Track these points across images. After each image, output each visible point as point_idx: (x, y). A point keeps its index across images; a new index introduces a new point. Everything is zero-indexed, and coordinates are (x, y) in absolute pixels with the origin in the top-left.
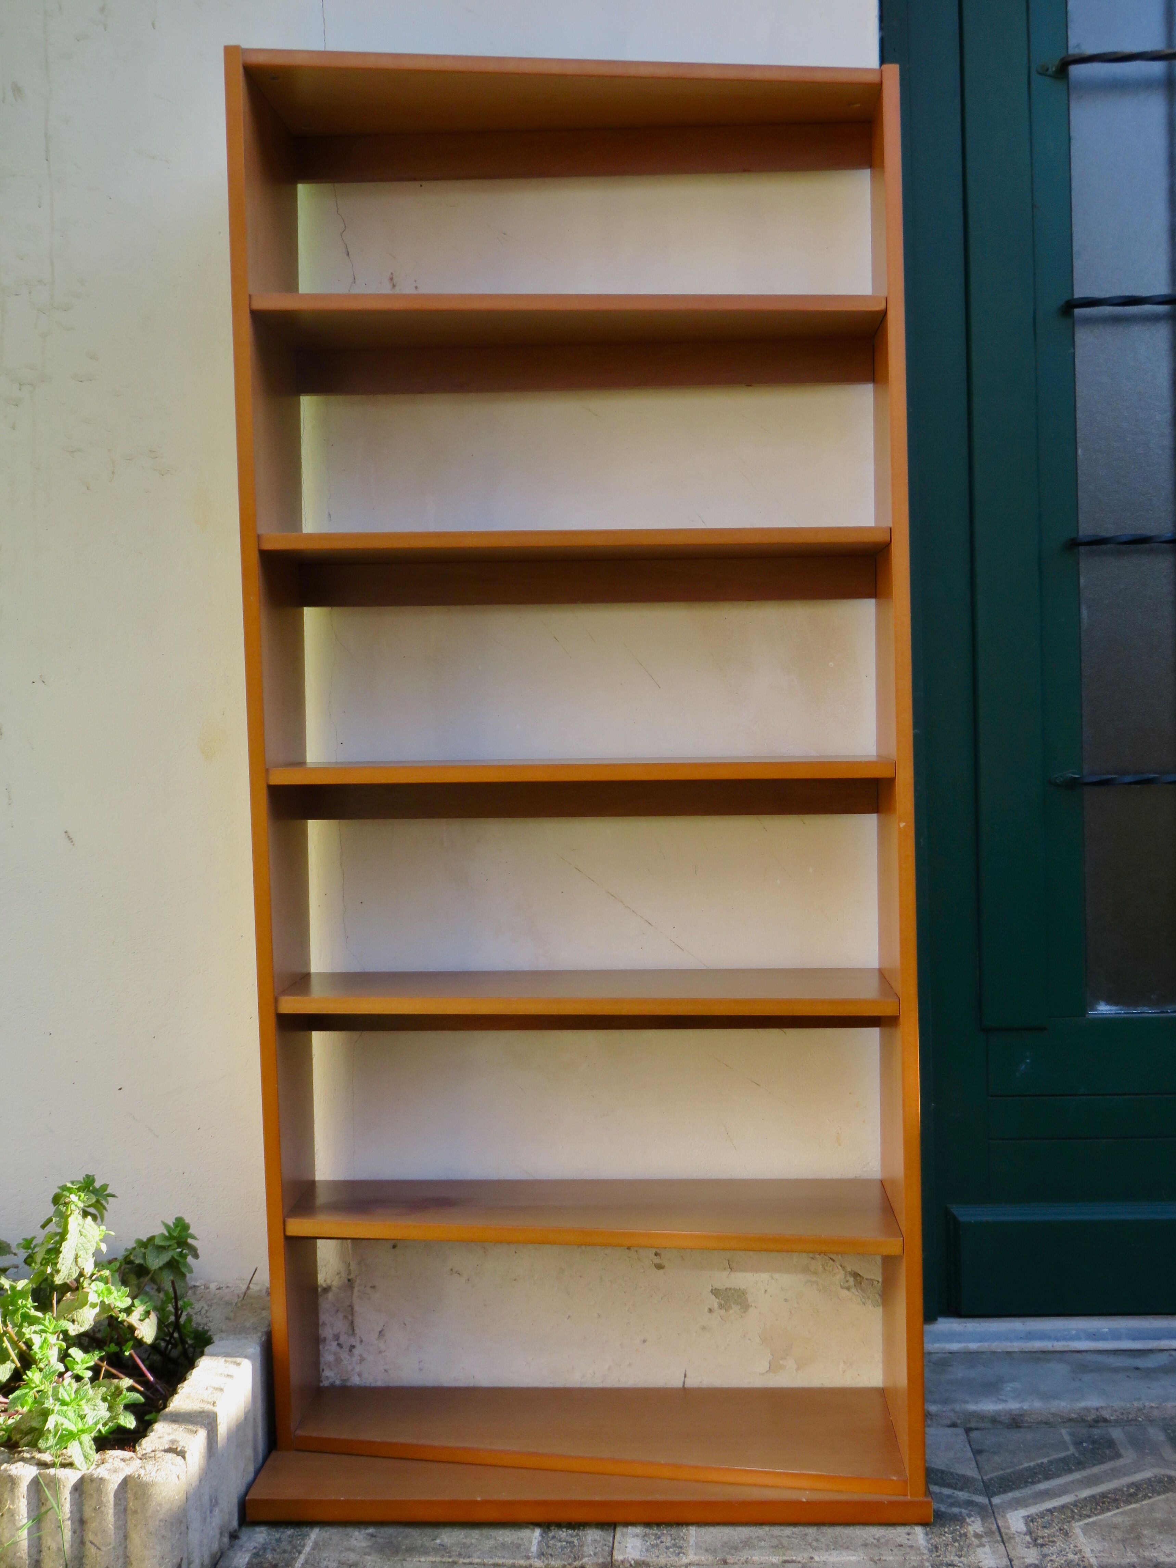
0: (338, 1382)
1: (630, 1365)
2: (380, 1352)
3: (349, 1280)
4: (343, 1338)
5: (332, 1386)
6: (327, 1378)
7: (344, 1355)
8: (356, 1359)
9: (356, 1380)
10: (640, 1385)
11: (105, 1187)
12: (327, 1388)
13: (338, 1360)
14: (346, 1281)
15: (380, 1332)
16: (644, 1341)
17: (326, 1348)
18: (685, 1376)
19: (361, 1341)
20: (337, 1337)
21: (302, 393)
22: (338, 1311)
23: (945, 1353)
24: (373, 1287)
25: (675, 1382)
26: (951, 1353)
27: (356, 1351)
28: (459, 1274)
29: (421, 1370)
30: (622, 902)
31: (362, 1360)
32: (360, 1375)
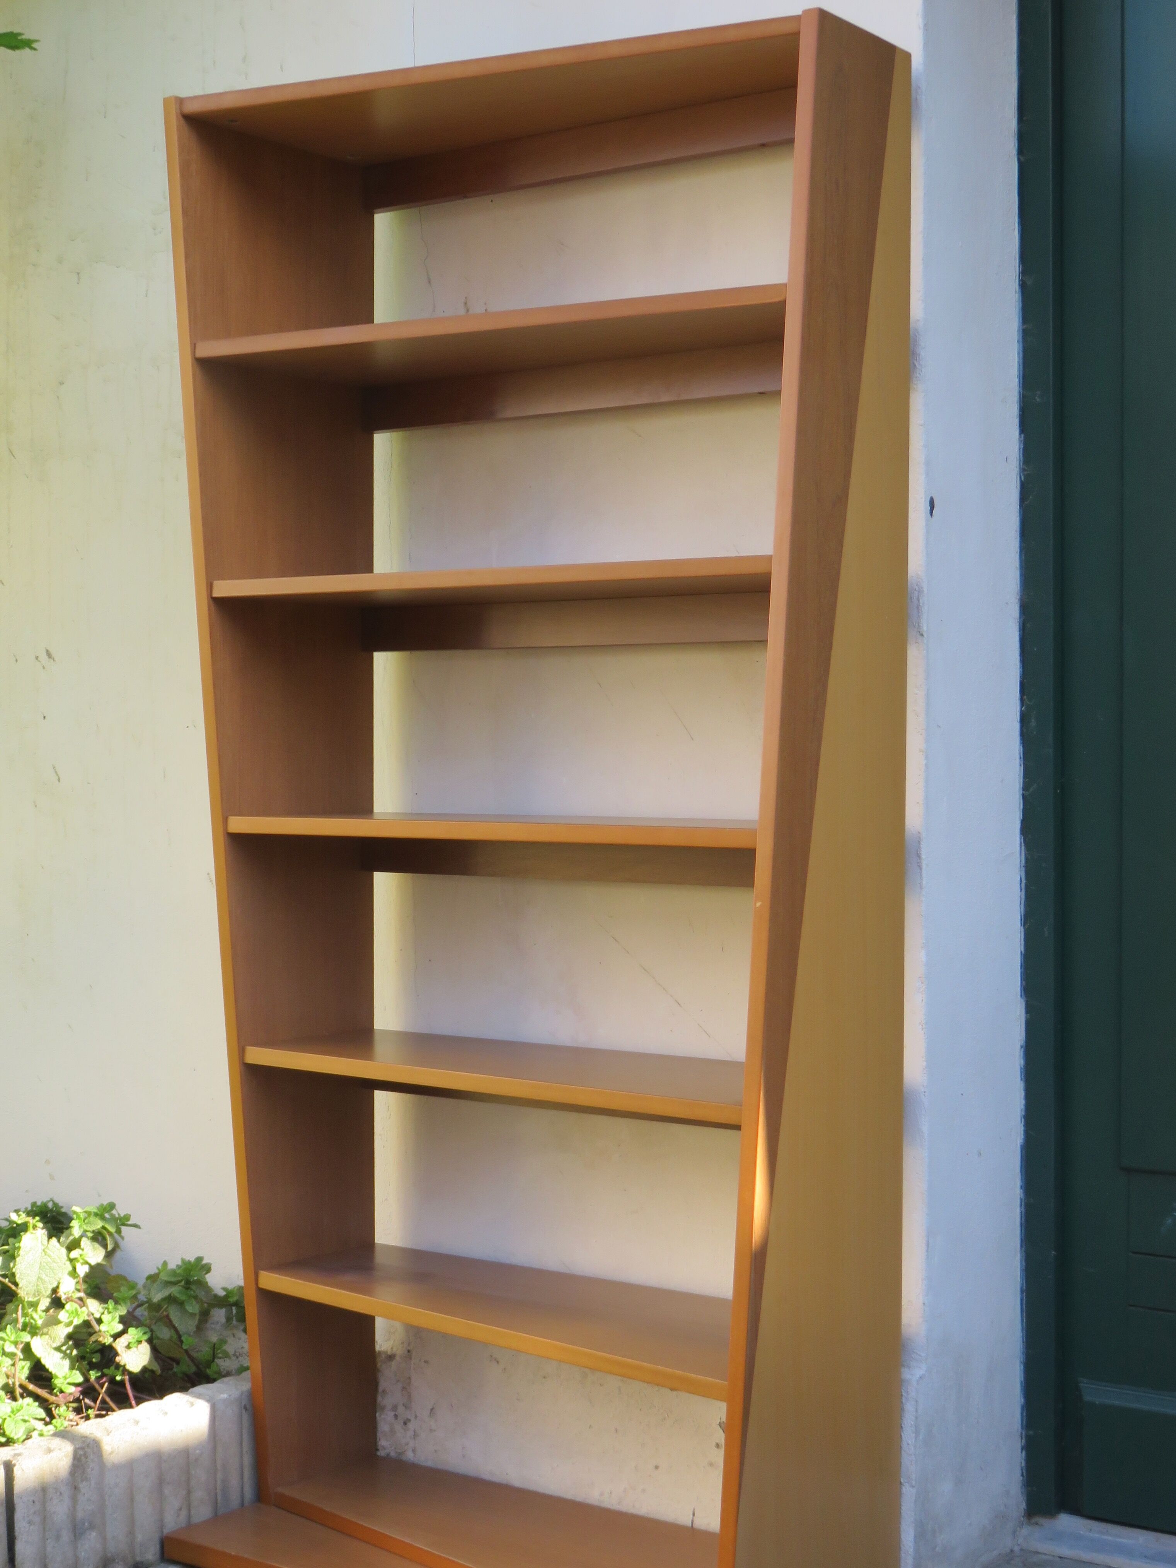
0: (393, 1454)
1: (644, 1491)
2: (431, 1431)
3: (409, 1351)
4: (401, 1409)
5: (388, 1457)
6: (384, 1448)
7: (398, 1427)
8: (410, 1433)
9: (410, 1456)
10: (652, 1515)
11: (127, 1217)
12: (383, 1458)
13: (393, 1431)
14: (406, 1352)
15: (432, 1410)
16: (657, 1467)
17: (383, 1417)
18: (694, 1515)
19: (416, 1417)
20: (395, 1408)
21: (375, 430)
22: (398, 1381)
23: (1054, 1556)
24: (426, 1362)
25: (684, 1519)
26: (1061, 1557)
27: (411, 1426)
28: (498, 1362)
29: (464, 1456)
30: (654, 978)
31: (415, 1435)
32: (414, 1451)
